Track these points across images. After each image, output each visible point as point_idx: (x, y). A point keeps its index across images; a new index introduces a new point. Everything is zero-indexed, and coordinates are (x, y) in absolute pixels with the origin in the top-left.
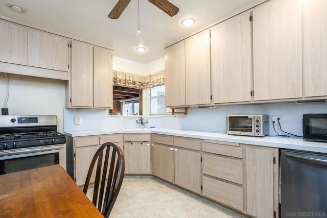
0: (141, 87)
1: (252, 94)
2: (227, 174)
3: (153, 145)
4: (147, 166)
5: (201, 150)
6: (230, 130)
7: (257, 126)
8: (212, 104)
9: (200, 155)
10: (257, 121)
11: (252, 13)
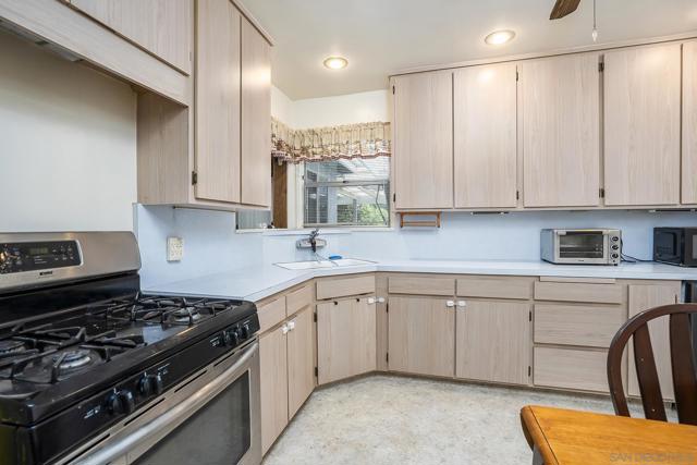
0: (289, 156)
1: (602, 193)
2: (589, 335)
3: (382, 300)
4: (368, 354)
5: (532, 299)
6: (561, 256)
7: (615, 248)
8: (520, 208)
9: (527, 307)
10: (616, 239)
11: (602, 57)
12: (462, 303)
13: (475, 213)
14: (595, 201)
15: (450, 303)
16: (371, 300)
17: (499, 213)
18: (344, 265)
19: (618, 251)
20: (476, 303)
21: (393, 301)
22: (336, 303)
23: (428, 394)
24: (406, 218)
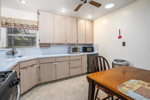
3: (38, 66)
4: (35, 80)
5: (69, 60)
6: (72, 52)
7: (79, 50)
8: (66, 43)
9: (68, 62)
10: (79, 49)
11: (77, 19)
12: (57, 63)
13: (57, 44)
14: (76, 42)
15: (55, 63)
16: (35, 66)
17: (62, 44)
18: (24, 58)
19: (79, 51)
20: (60, 63)
21: (41, 65)
22: (26, 69)
23: (51, 85)
24: (42, 45)
